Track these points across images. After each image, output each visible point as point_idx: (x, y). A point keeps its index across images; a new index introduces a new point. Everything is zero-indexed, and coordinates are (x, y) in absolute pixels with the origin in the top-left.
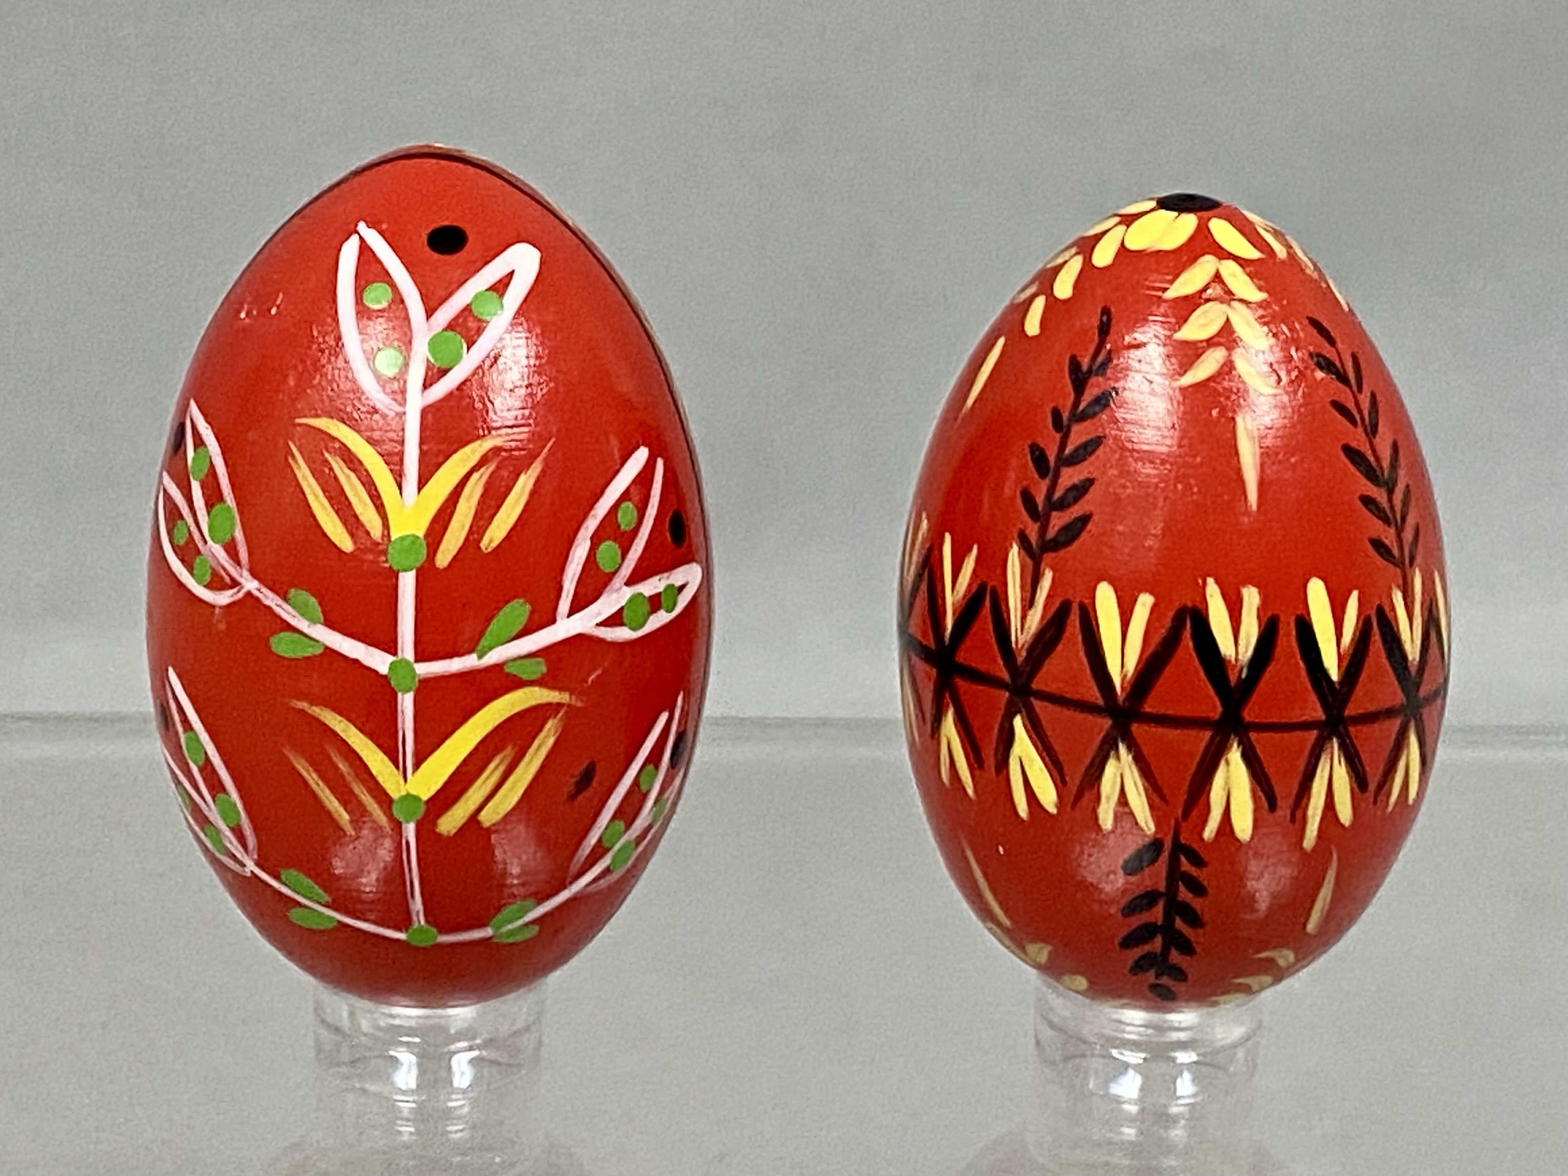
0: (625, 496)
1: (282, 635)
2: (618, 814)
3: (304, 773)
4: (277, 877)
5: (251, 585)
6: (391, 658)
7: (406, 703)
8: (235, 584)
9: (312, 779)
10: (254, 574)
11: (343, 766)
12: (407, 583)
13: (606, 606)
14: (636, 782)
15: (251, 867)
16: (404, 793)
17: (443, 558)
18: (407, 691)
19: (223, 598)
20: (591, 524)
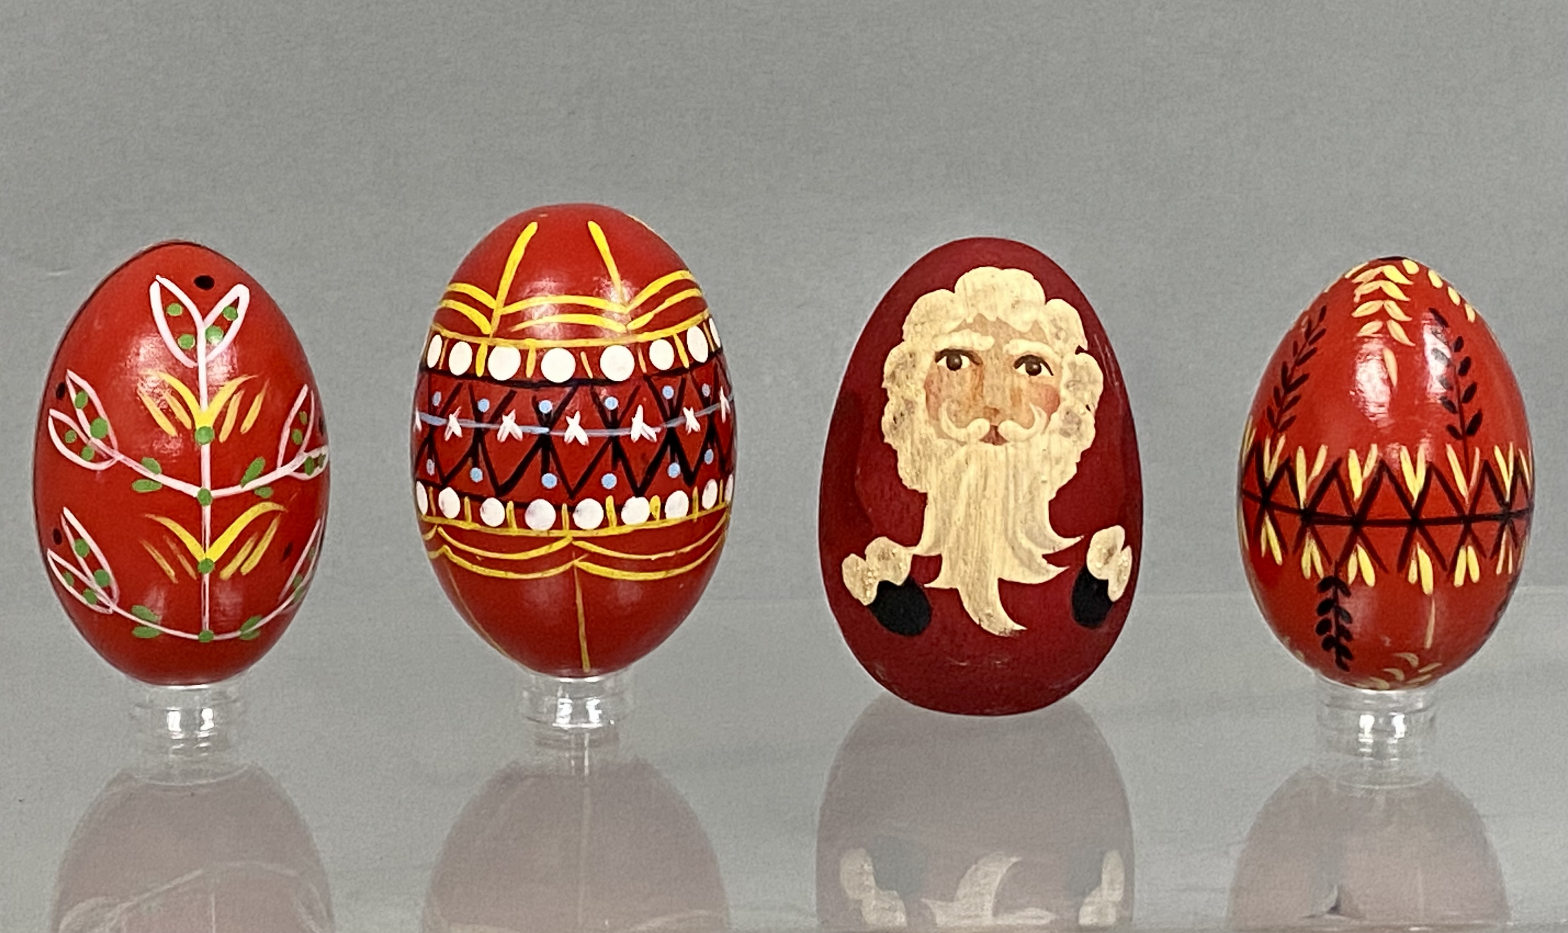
0: (301, 409)
1: (139, 481)
2: (300, 572)
3: (151, 552)
4: (130, 612)
5: (119, 457)
6: (198, 489)
7: (207, 511)
8: (110, 458)
9: (156, 554)
10: (121, 451)
11: (173, 546)
12: (206, 450)
13: (297, 462)
14: (307, 558)
15: (114, 607)
16: (204, 558)
17: (223, 437)
18: (206, 504)
19: (103, 466)
20: (290, 421)
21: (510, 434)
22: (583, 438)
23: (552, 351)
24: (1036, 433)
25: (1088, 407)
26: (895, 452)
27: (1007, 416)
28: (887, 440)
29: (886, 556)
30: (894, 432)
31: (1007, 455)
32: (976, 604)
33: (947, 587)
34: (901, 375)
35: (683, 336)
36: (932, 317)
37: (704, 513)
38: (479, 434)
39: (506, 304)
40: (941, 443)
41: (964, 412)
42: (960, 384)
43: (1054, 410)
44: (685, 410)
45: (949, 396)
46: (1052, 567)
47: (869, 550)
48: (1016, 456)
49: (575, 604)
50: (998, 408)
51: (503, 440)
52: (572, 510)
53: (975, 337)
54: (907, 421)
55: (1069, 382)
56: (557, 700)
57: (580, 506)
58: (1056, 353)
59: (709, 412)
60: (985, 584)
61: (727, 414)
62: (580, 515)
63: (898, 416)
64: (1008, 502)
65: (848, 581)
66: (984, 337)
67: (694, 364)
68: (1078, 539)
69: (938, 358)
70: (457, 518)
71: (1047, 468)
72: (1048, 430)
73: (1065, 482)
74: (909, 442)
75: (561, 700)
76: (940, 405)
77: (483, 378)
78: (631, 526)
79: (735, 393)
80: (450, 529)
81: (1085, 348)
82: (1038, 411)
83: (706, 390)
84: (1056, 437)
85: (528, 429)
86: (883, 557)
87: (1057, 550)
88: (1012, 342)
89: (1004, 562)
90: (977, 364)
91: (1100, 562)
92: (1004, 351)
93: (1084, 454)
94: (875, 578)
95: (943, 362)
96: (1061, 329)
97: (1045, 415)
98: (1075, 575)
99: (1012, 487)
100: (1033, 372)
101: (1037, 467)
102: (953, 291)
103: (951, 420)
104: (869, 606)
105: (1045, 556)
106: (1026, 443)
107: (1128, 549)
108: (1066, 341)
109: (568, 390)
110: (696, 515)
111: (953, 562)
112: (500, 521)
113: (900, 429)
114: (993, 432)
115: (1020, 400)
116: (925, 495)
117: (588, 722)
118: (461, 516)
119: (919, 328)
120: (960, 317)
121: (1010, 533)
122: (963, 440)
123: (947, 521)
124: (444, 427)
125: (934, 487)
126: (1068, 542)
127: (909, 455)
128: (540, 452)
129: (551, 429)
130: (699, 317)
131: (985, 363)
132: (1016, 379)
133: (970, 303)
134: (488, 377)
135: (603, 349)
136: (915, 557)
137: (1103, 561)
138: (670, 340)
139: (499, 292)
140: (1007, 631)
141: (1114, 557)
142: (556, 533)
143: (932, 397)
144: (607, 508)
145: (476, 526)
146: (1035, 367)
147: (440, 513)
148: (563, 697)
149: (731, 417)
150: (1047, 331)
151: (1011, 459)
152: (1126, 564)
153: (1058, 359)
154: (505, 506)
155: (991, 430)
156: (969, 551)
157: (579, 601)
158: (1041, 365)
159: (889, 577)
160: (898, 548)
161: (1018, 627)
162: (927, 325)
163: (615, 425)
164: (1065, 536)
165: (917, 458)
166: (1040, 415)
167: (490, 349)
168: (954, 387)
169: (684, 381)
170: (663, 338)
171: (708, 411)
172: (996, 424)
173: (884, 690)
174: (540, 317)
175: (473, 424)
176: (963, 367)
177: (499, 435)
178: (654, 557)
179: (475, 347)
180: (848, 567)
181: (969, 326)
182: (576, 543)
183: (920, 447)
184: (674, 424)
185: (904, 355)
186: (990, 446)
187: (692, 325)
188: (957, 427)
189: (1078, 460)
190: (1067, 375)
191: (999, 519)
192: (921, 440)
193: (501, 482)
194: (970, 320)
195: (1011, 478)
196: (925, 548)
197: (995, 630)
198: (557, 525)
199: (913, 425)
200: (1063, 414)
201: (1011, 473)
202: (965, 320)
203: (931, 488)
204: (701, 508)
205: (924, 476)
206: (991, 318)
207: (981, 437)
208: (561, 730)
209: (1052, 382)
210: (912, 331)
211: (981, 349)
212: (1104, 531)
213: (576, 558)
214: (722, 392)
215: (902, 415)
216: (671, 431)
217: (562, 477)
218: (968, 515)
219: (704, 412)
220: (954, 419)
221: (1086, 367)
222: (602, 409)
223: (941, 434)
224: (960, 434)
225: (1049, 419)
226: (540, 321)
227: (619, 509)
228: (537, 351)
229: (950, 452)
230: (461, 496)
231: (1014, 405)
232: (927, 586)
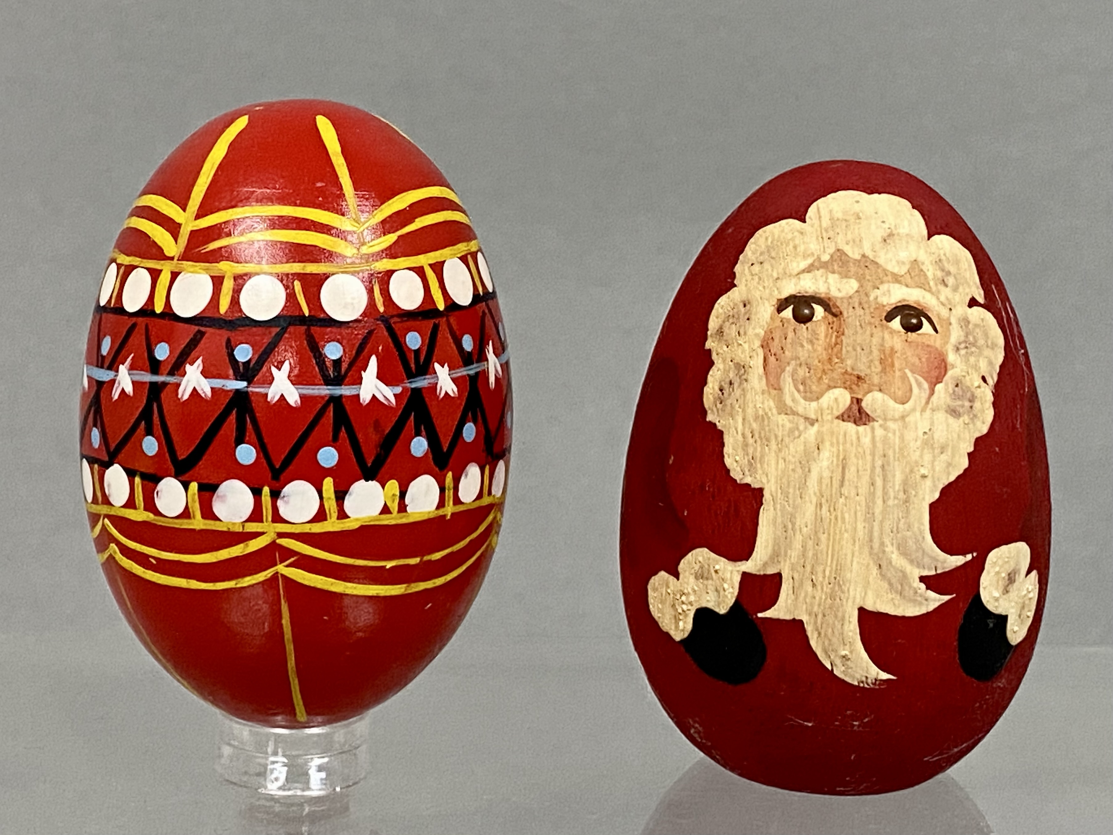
21: (195, 389)
22: (293, 397)
23: (257, 277)
24: (914, 410)
25: (984, 379)
26: (721, 433)
27: (873, 385)
28: (710, 418)
29: (705, 575)
30: (719, 406)
31: (873, 438)
32: (827, 643)
33: (788, 617)
34: (731, 331)
35: (438, 268)
36: (773, 254)
37: (460, 508)
38: (156, 389)
39: (198, 217)
40: (783, 419)
41: (815, 380)
42: (811, 342)
43: (939, 380)
44: (437, 366)
45: (797, 358)
46: (931, 594)
47: (683, 565)
48: (885, 440)
49: (281, 625)
50: (862, 375)
51: (186, 397)
52: (275, 495)
53: (833, 279)
54: (738, 392)
55: (960, 343)
56: (267, 759)
57: (287, 490)
58: (943, 304)
59: (472, 372)
60: (840, 614)
61: (497, 379)
62: (287, 503)
63: (726, 386)
64: (874, 503)
65: (656, 608)
66: (845, 280)
67: (452, 306)
68: (969, 557)
69: (781, 307)
70: (125, 506)
71: (927, 457)
72: (930, 406)
73: (952, 478)
74: (740, 420)
75: (272, 759)
76: (783, 371)
77: (163, 315)
78: (357, 520)
79: (511, 352)
80: (118, 521)
81: (981, 300)
82: (917, 380)
83: (468, 343)
84: (941, 416)
85: (218, 383)
86: (701, 576)
87: (939, 571)
88: (884, 287)
89: (867, 585)
90: (835, 315)
91: (997, 589)
92: (872, 298)
93: (978, 441)
94: (691, 604)
95: (788, 313)
96: (949, 273)
97: (926, 385)
98: (963, 606)
99: (879, 482)
100: (911, 328)
101: (915, 456)
102: (804, 221)
103: (799, 391)
104: (683, 641)
105: (923, 579)
106: (900, 423)
107: (1034, 574)
108: (955, 289)
109: (275, 330)
110: (449, 509)
111: (797, 585)
112: (180, 510)
113: (729, 402)
114: (855, 407)
115: (893, 365)
116: (761, 490)
117: (309, 789)
118: (130, 504)
119: (756, 268)
120: (813, 254)
121: (876, 545)
122: (813, 416)
123: (790, 526)
124: (113, 382)
125: (773, 481)
126: (957, 561)
127: (740, 437)
128: (233, 416)
129: (249, 383)
130: (462, 248)
131: (845, 314)
132: (887, 336)
133: (825, 235)
134: (169, 314)
135: (326, 277)
136: (745, 575)
137: (1001, 589)
138: (420, 271)
139: (191, 203)
140: (869, 681)
141: (1016, 585)
142: (253, 527)
143: (772, 359)
144: (324, 495)
145: (149, 516)
146: (914, 321)
147: (107, 501)
148: (275, 753)
149: (504, 383)
150: (930, 275)
151: (879, 445)
152: (1031, 595)
153: (944, 312)
154: (186, 486)
155: (852, 402)
156: (820, 569)
157: (286, 621)
158: (923, 319)
159: (710, 602)
160: (722, 564)
161: (884, 676)
162: (767, 266)
163: (338, 381)
164: (951, 552)
165: (751, 441)
166: (919, 385)
167: (175, 275)
168: (802, 346)
169: (435, 329)
170: (409, 269)
171: (472, 370)
172: (860, 397)
173: (702, 754)
174: (242, 234)
175: (148, 378)
176: (814, 319)
177: (181, 390)
178: (389, 564)
179: (155, 274)
180: (655, 590)
181: (824, 265)
182: (284, 542)
183: (755, 425)
184: (421, 383)
185: (735, 304)
186: (850, 426)
187: (453, 256)
188: (805, 398)
189: (971, 449)
190: (956, 334)
191: (860, 526)
192: (756, 418)
193: (182, 455)
194: (826, 258)
195: (878, 470)
196: (760, 563)
197: (853, 677)
198: (256, 516)
199: (745, 396)
200: (951, 387)
201: (879, 463)
202: (819, 258)
203: (768, 482)
204: (457, 501)
205: (759, 465)
206: (853, 253)
207: (837, 413)
208: (272, 798)
209: (936, 340)
210: (747, 271)
211: (840, 295)
212: (1004, 548)
213: (281, 562)
214: (490, 348)
215: (731, 383)
216: (417, 391)
217: (262, 448)
218: (819, 519)
219: (463, 372)
220: (801, 388)
221: (981, 326)
222: (320, 358)
223: (783, 409)
224: (811, 408)
225: (932, 392)
226: (242, 239)
227: (341, 495)
228: (235, 278)
229: (794, 433)
230: (131, 474)
231: (884, 371)
232: (760, 615)
